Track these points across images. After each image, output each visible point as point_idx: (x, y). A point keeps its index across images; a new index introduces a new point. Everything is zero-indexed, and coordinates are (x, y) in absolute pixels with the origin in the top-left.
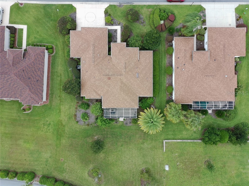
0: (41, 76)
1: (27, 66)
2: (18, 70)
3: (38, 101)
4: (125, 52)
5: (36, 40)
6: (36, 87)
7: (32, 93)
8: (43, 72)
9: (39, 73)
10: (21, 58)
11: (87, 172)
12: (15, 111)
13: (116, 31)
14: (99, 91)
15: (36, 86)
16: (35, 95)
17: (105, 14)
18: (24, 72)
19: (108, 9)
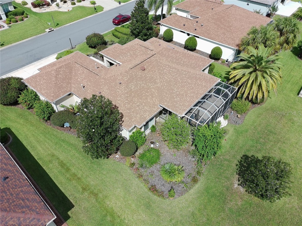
0: (9, 166)
14: (147, 99)
16: (20, 211)
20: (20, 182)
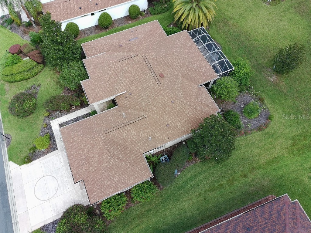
0: (229, 227)
3: (289, 206)
6: (265, 226)
7: (284, 227)
15: (261, 225)
16: (283, 217)
17: (32, 161)
19: (19, 160)
20: (250, 217)
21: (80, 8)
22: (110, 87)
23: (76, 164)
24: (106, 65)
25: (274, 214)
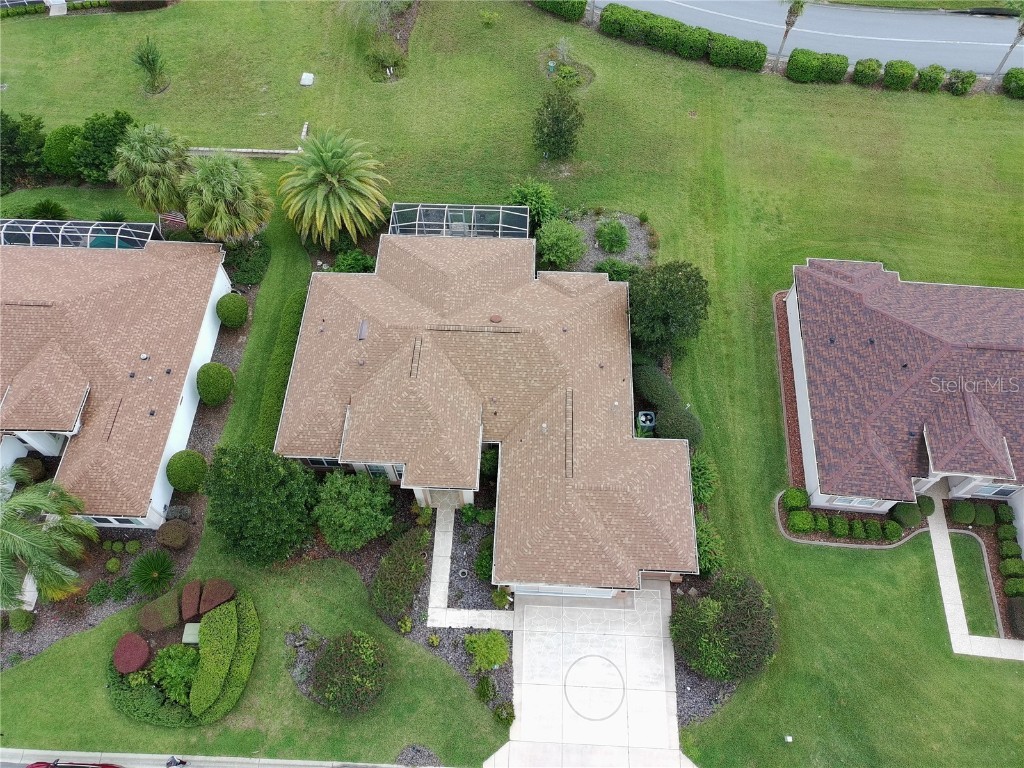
0: (817, 366)
1: (891, 390)
2: (929, 365)
3: (813, 271)
4: (410, 434)
5: (884, 567)
6: (835, 316)
7: (846, 292)
8: (811, 382)
9: (831, 374)
10: (930, 431)
11: (598, 80)
12: (911, 267)
13: (455, 600)
16: (830, 286)
18: (902, 360)
19: (492, 739)
21: (152, 414)
22: (459, 429)
23: (601, 569)
24: (402, 411)
25: (820, 296)
